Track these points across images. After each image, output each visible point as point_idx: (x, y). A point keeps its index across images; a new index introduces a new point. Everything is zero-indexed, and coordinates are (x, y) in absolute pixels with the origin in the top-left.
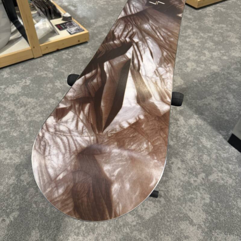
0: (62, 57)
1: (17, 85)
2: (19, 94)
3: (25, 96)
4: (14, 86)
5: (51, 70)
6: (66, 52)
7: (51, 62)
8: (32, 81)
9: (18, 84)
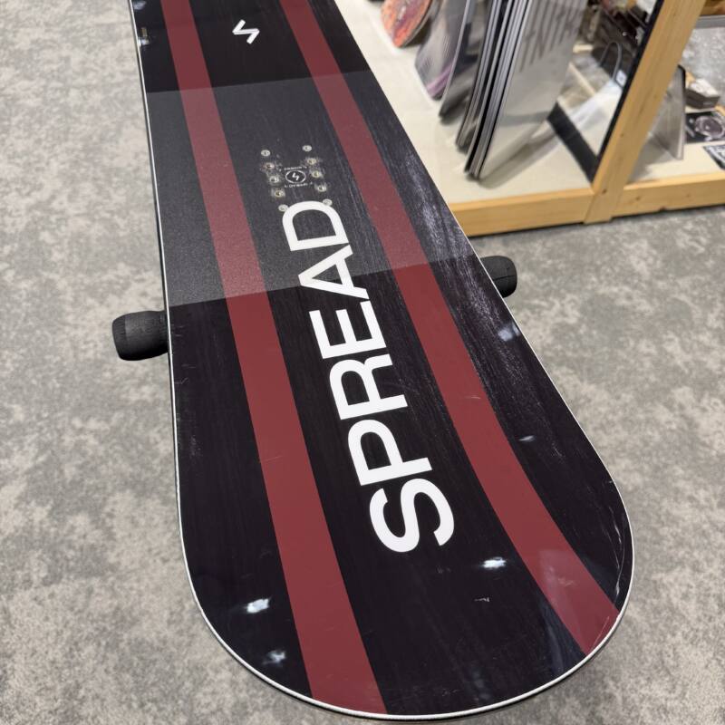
0: (674, 242)
1: (536, 315)
2: (549, 354)
3: (568, 366)
4: (528, 318)
5: (644, 285)
6: (685, 222)
7: (638, 252)
8: (583, 311)
9: (537, 310)
